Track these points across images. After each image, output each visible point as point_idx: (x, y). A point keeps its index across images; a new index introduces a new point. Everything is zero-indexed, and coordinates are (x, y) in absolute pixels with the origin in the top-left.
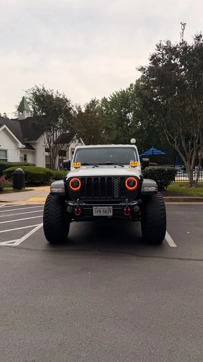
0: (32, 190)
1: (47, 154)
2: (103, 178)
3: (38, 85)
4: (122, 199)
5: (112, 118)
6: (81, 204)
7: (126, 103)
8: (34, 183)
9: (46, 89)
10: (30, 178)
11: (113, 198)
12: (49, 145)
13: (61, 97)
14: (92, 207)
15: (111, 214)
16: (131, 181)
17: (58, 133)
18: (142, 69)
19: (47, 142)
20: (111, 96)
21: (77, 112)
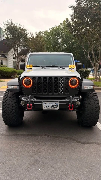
0: (4, 81)
1: (14, 60)
2: (51, 78)
3: (8, 20)
4: (66, 95)
5: (50, 42)
6: (32, 100)
7: (58, 34)
8: (6, 77)
9: (13, 23)
10: (3, 74)
11: (59, 95)
12: (15, 55)
13: (22, 28)
14: (41, 102)
15: (57, 109)
16: (73, 81)
17: (20, 48)
18: (72, 7)
19: (14, 53)
20: (50, 30)
21: (31, 38)
